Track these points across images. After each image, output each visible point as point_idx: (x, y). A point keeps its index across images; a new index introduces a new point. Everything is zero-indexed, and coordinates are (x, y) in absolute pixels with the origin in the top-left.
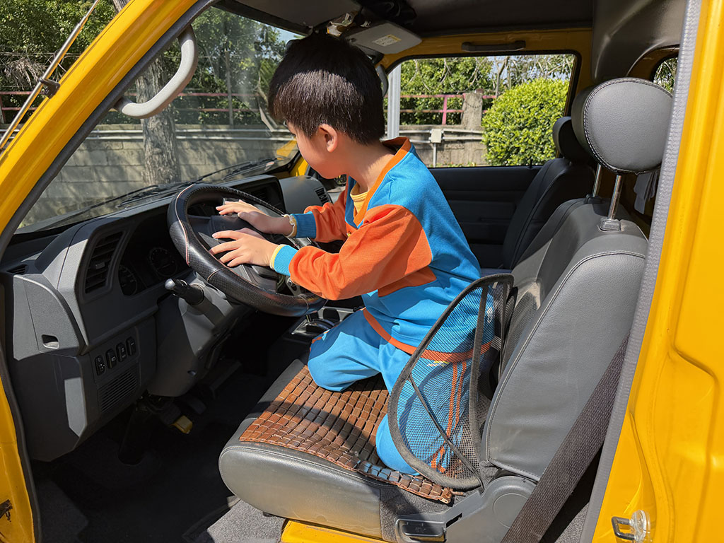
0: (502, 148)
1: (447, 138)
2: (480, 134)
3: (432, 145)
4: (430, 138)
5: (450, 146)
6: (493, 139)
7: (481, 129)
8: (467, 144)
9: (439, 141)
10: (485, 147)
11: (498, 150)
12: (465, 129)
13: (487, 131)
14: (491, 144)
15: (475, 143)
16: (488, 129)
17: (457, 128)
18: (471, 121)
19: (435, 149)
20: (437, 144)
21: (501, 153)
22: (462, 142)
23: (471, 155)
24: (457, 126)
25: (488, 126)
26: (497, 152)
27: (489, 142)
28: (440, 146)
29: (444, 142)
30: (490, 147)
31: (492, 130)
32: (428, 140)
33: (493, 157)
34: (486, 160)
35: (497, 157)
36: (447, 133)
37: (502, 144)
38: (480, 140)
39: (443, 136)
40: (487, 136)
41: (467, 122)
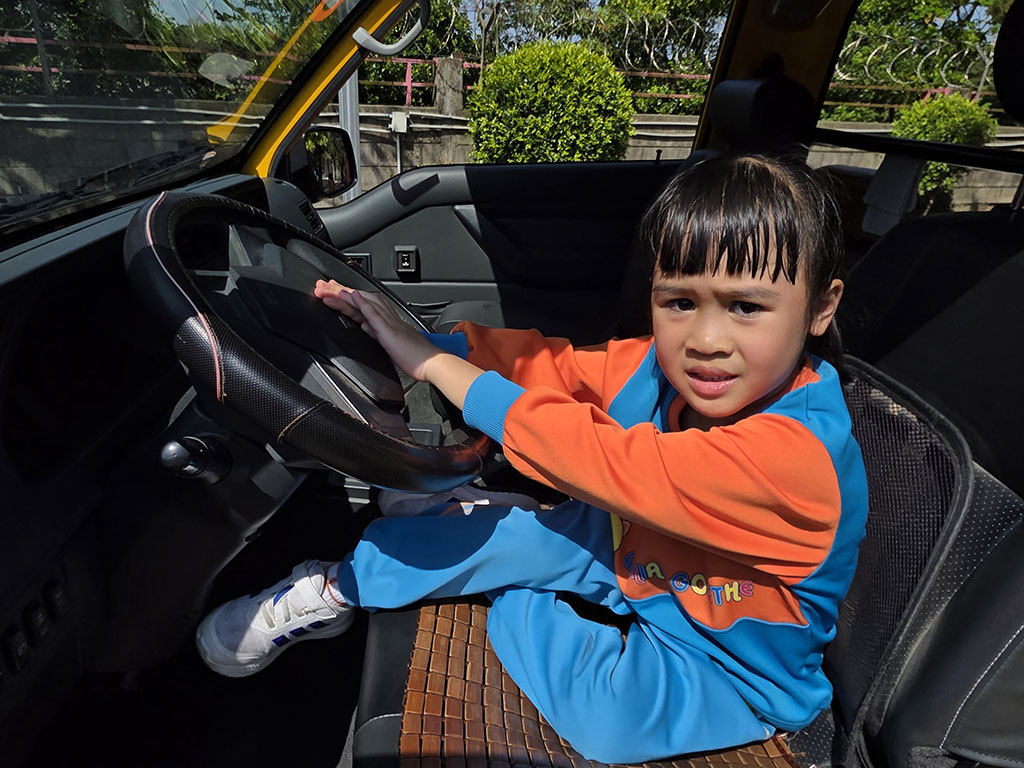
0: (500, 143)
1: (415, 125)
2: (464, 123)
3: (393, 135)
4: (390, 126)
5: (420, 138)
6: (485, 130)
7: (466, 114)
8: (446, 136)
9: (403, 129)
10: (472, 142)
11: (493, 145)
12: (441, 113)
13: (475, 118)
14: (483, 137)
15: (456, 134)
16: (476, 114)
17: (429, 112)
18: (448, 101)
19: (398, 142)
20: (401, 134)
21: (498, 149)
22: (437, 133)
23: (451, 152)
24: (429, 108)
25: (476, 109)
26: (492, 149)
27: (480, 134)
28: (408, 139)
29: (412, 132)
30: (482, 141)
31: (484, 116)
32: (388, 128)
35: (491, 157)
36: (414, 118)
37: (500, 137)
38: (465, 131)
39: (408, 125)
40: (475, 124)
41: (442, 103)
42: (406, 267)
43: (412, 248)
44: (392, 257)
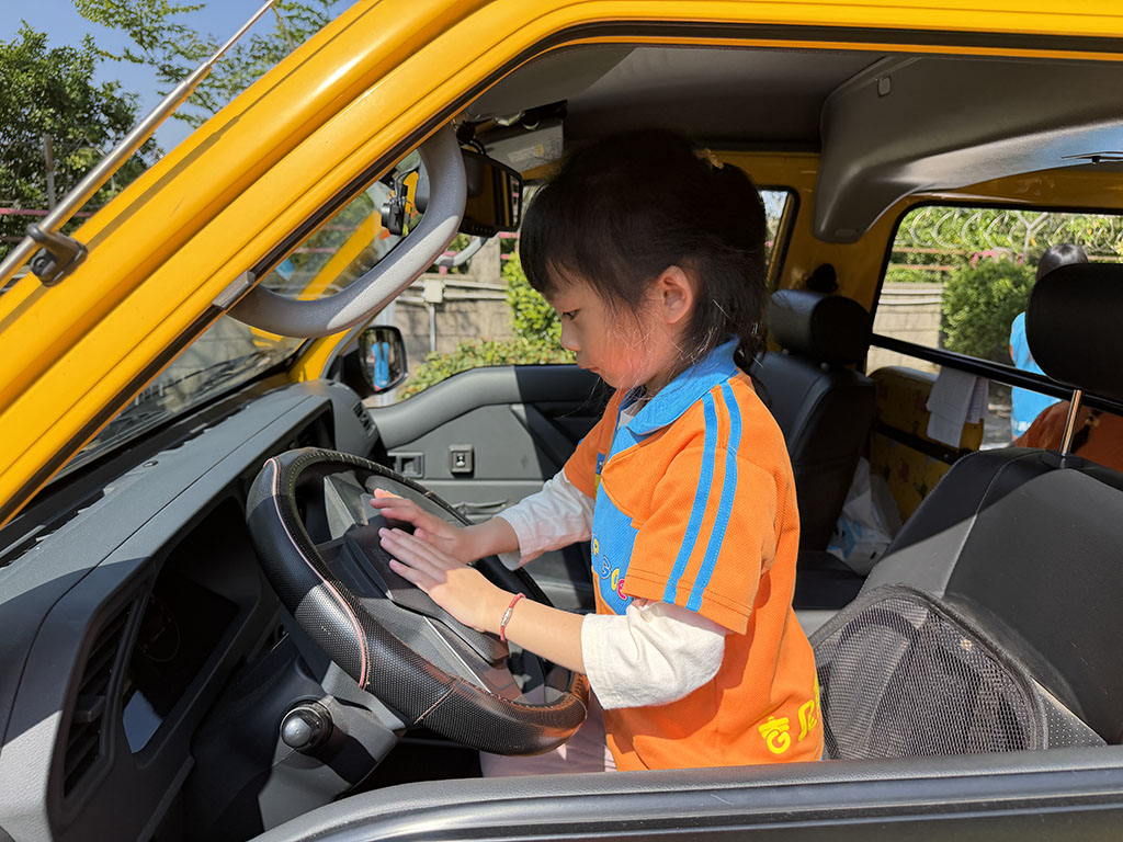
0: (539, 312)
1: (450, 294)
2: (503, 291)
3: (426, 305)
4: (423, 294)
5: (454, 306)
6: (524, 299)
7: (501, 284)
8: (481, 304)
9: (438, 299)
10: (511, 312)
11: (533, 315)
12: (476, 281)
13: (513, 288)
14: (520, 307)
15: (494, 303)
16: (515, 284)
17: (463, 281)
18: (484, 270)
19: (432, 310)
20: (436, 304)
21: (538, 319)
22: (473, 300)
23: (488, 321)
24: (464, 277)
25: (514, 279)
26: (530, 320)
27: (517, 304)
28: (439, 307)
29: (445, 300)
30: (520, 310)
31: (520, 285)
32: (419, 296)
33: (525, 325)
34: (514, 329)
35: (531, 326)
36: (448, 286)
37: (539, 307)
38: (504, 300)
39: (443, 291)
40: (514, 294)
41: (479, 272)
42: (461, 467)
43: (467, 447)
44: (446, 455)
